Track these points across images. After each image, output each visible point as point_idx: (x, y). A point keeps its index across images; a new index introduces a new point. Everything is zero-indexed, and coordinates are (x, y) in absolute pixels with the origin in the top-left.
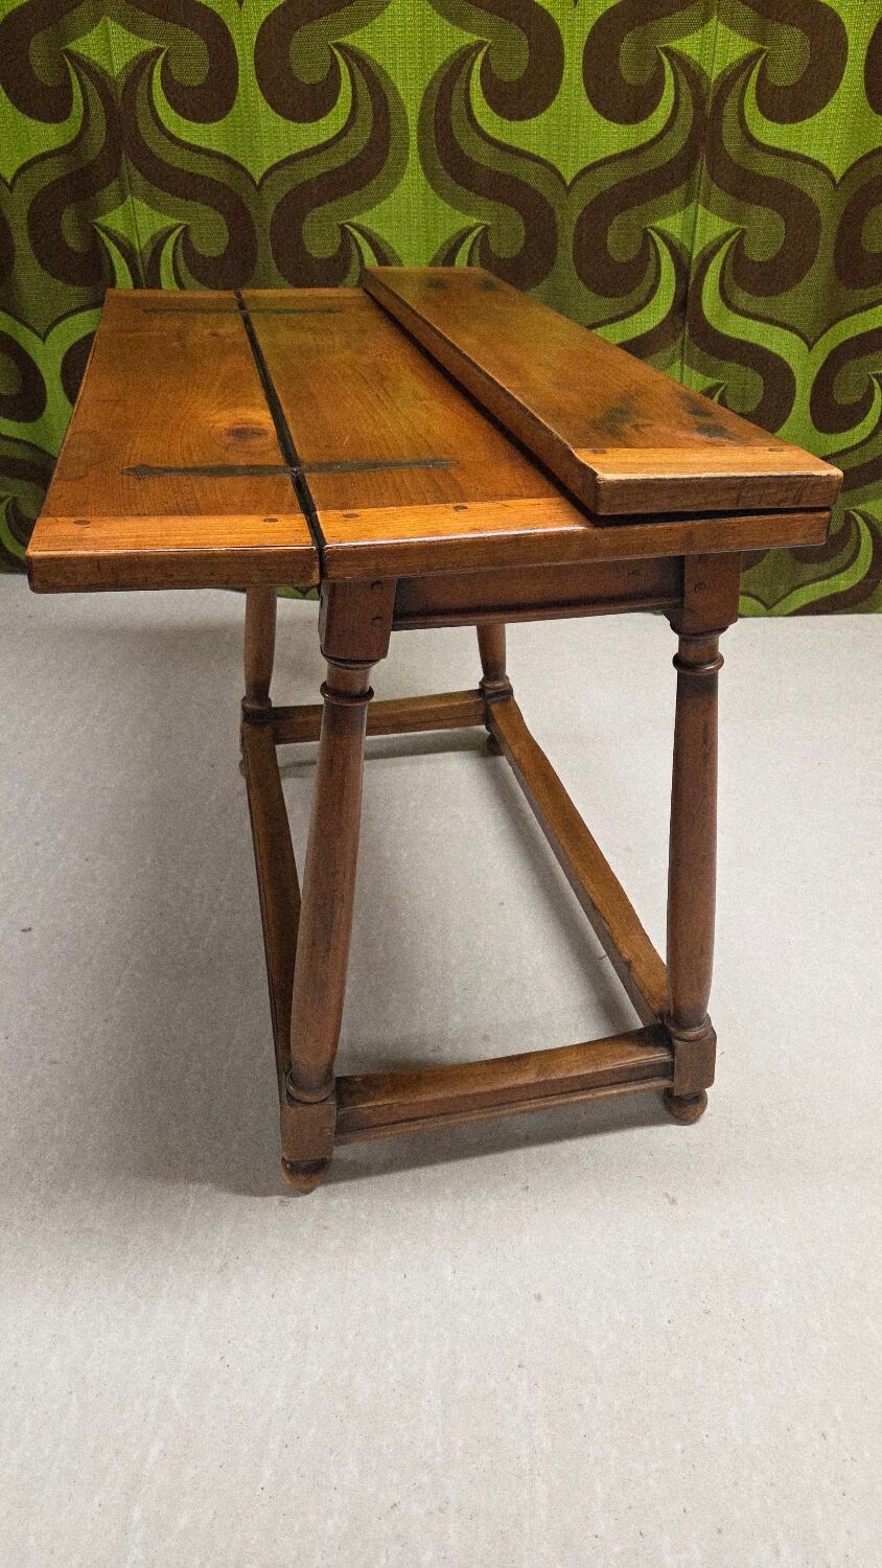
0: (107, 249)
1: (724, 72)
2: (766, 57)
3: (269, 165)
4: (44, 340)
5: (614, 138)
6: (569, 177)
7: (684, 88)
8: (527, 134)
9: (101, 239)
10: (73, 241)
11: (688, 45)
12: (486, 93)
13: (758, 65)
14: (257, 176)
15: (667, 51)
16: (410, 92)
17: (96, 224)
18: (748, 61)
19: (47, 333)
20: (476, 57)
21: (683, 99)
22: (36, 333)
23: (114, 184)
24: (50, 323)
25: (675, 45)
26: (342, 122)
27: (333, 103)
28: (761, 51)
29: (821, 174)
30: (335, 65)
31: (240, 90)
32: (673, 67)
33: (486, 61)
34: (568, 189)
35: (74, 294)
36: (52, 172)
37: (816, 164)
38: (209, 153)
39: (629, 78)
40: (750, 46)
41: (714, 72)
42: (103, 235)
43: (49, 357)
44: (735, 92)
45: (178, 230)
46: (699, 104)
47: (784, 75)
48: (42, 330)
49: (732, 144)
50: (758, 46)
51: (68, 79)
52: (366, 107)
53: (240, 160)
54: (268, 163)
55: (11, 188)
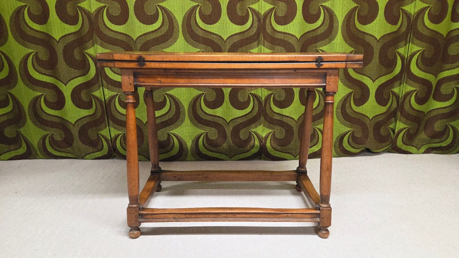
0: (88, 59)
1: (265, 12)
2: (276, 9)
3: (138, 36)
4: (66, 85)
5: (237, 29)
6: (225, 39)
7: (255, 17)
8: (213, 28)
9: (87, 57)
10: (77, 57)
11: (255, 6)
12: (200, 17)
13: (274, 11)
14: (135, 39)
15: (249, 8)
16: (179, 18)
17: (84, 52)
18: (272, 10)
19: (67, 83)
20: (197, 9)
21: (255, 20)
22: (63, 83)
23: (91, 41)
24: (68, 80)
25: (251, 6)
26: (160, 25)
27: (157, 20)
28: (274, 8)
29: (294, 38)
30: (157, 10)
31: (130, 16)
32: (251, 12)
33: (200, 9)
34: (225, 42)
35: (77, 72)
36: (72, 39)
37: (292, 35)
38: (120, 33)
39: (240, 14)
40: (272, 6)
41: (262, 13)
42: (87, 55)
43: (67, 90)
44: (269, 18)
46: (259, 20)
47: (281, 14)
48: (65, 82)
49: (269, 31)
50: (273, 6)
51: (78, 13)
52: (166, 20)
53: (130, 35)
54: (138, 35)
55: (58, 42)
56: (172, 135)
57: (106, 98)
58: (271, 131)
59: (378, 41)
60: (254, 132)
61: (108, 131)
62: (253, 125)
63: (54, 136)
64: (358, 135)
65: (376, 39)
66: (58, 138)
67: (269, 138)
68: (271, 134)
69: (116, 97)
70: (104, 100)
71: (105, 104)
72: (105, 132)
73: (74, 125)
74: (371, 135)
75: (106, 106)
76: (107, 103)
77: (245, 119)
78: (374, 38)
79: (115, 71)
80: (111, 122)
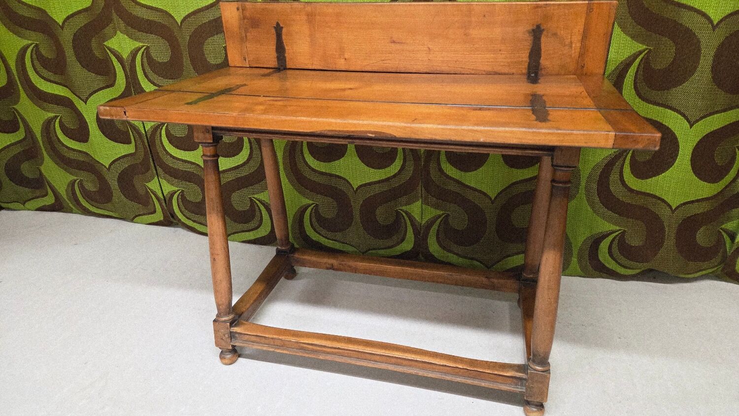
0: (110, 57)
3: (184, 16)
4: (86, 103)
9: (108, 54)
10: (97, 53)
14: (179, 21)
17: (105, 46)
19: (87, 99)
22: (82, 99)
23: (111, 25)
24: (88, 94)
35: (99, 81)
42: (109, 51)
45: (143, 48)
48: (84, 98)
53: (171, 13)
54: (184, 14)
55: (62, 27)
56: (257, 202)
57: (147, 129)
58: (439, 212)
59: (714, 27)
60: (406, 213)
61: (158, 184)
62: (404, 199)
63: (85, 183)
64: (635, 241)
65: (711, 21)
66: (90, 187)
67: (435, 227)
68: (440, 220)
69: (162, 128)
70: (144, 133)
71: (147, 138)
72: (153, 185)
73: (109, 169)
74: (670, 241)
75: (148, 142)
76: (149, 137)
77: (385, 188)
78: (703, 20)
79: (155, 82)
80: (159, 170)
